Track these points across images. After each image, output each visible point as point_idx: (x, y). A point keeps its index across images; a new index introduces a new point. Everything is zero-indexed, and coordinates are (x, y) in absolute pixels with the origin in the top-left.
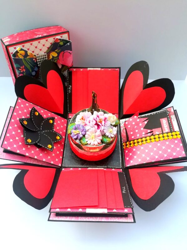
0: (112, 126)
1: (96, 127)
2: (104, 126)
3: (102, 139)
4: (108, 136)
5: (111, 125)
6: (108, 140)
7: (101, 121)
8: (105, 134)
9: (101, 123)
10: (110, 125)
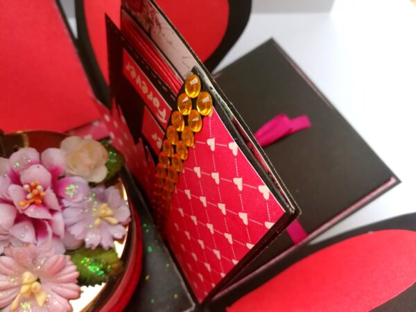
0: (101, 190)
1: (26, 234)
2: (63, 208)
3: (76, 274)
4: (100, 247)
5: (92, 185)
6: (107, 264)
7: (38, 196)
8: (83, 243)
9: (44, 204)
10: (87, 187)
